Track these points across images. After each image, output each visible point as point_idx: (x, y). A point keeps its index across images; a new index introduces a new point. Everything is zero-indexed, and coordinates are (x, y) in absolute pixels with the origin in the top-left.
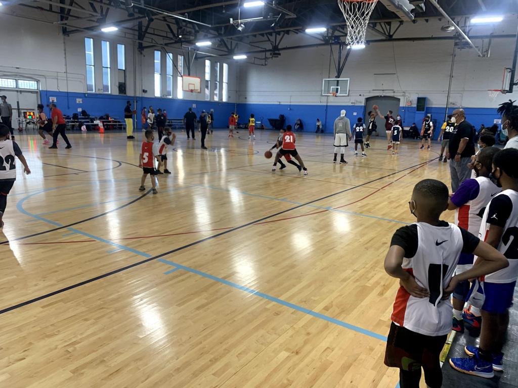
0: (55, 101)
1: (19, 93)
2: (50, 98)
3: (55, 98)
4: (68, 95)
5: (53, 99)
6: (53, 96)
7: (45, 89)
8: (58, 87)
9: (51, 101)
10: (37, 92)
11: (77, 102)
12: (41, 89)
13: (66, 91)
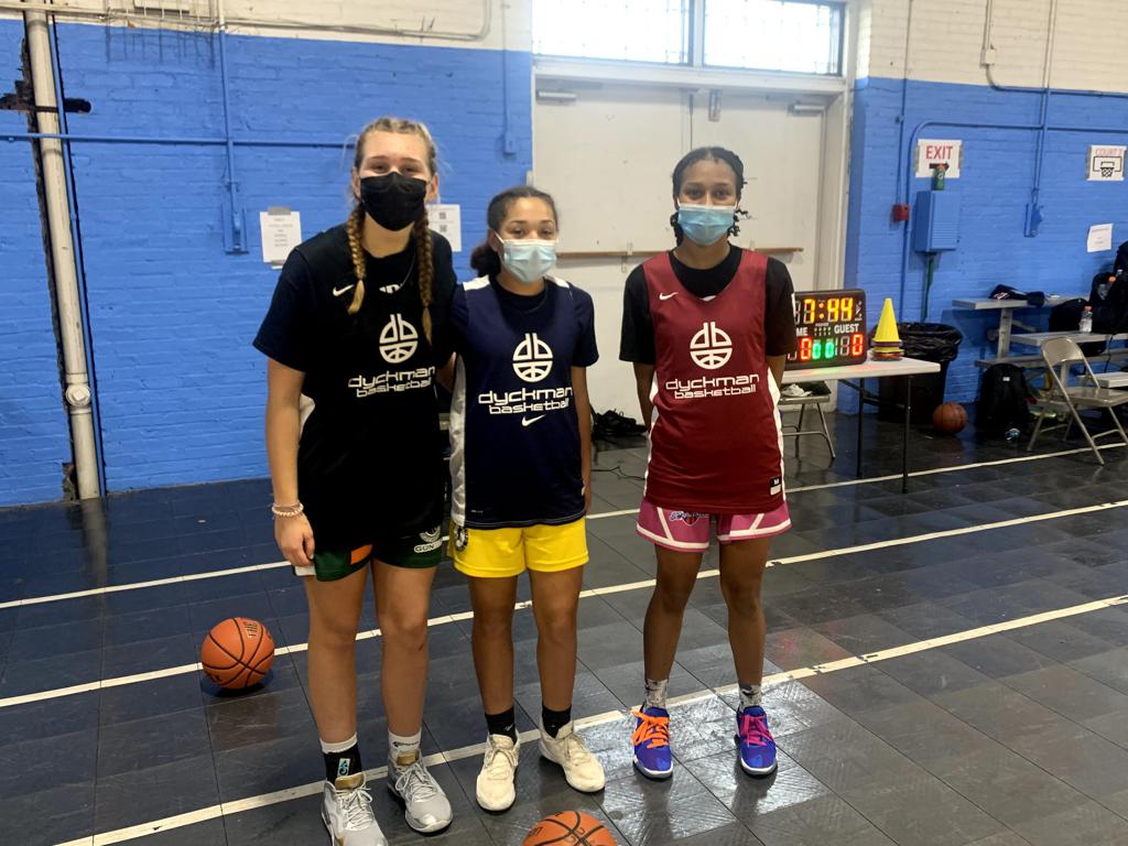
0: (953, 173)
1: (701, 114)
2: (923, 143)
3: (956, 144)
4: (1042, 110)
5: (939, 154)
6: (940, 127)
7: (899, 75)
8: (986, 46)
9: (923, 171)
10: (829, 99)
11: (1095, 176)
12: (863, 73)
13: (1036, 84)
